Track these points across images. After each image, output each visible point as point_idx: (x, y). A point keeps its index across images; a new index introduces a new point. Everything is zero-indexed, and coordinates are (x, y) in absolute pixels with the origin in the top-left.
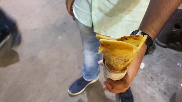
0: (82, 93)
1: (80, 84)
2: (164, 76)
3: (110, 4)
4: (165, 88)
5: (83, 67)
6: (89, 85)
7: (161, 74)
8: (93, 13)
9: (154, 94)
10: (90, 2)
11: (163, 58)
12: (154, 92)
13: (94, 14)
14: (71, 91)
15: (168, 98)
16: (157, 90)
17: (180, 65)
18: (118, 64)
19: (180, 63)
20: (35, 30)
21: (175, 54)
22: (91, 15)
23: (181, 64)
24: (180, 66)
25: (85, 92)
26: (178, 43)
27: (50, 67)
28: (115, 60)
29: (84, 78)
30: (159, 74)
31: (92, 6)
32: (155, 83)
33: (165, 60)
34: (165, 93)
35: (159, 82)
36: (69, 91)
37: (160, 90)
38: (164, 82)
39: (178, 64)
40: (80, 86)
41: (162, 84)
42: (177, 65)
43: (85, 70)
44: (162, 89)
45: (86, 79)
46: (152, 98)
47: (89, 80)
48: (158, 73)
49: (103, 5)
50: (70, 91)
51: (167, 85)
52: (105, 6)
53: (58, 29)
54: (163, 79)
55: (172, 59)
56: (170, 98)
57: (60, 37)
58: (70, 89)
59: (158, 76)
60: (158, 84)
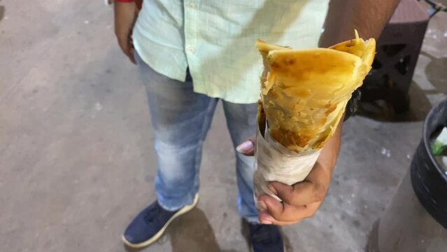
0: (157, 241)
1: (151, 220)
2: (354, 183)
3: (228, 23)
4: (356, 211)
5: (157, 179)
6: (174, 220)
7: (346, 179)
8: (187, 46)
9: (331, 227)
10: (180, 23)
11: (347, 140)
12: (331, 221)
13: (191, 50)
14: (131, 239)
15: (363, 234)
16: (338, 216)
17: (387, 152)
18: (310, 121)
19: (387, 148)
20: (35, 91)
21: (376, 130)
22: (184, 51)
23: (389, 151)
24: (389, 155)
25: (165, 238)
26: (381, 103)
27: (76, 182)
28: (304, 111)
29: (161, 204)
30: (340, 179)
31: (185, 30)
32: (333, 201)
33: (353, 144)
34: (357, 224)
35: (342, 197)
36: (124, 239)
37: (343, 217)
38: (353, 196)
39: (384, 152)
40: (151, 224)
41: (349, 202)
42: (382, 154)
43: (161, 186)
44: (350, 213)
45: (165, 207)
46: (327, 236)
47: (173, 209)
48: (338, 176)
49: (211, 26)
50: (126, 238)
51: (361, 203)
52: (217, 28)
53: (92, 86)
54: (350, 190)
55: (370, 140)
56: (368, 233)
57: (98, 106)
58: (126, 234)
59: (338, 183)
60: (340, 201)
